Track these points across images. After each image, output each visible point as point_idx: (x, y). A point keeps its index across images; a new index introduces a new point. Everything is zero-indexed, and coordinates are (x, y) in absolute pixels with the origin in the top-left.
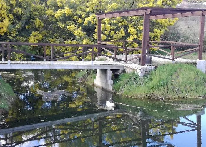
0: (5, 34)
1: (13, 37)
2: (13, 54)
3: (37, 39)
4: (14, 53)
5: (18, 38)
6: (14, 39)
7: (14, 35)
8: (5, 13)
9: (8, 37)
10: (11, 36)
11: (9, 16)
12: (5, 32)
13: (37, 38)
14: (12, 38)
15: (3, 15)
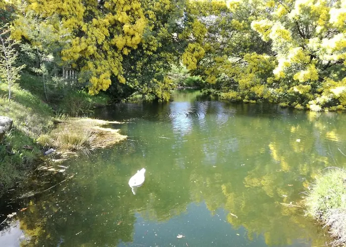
0: (140, 46)
1: (153, 52)
2: (154, 82)
3: (195, 57)
4: (155, 80)
5: (162, 54)
6: (156, 56)
7: (155, 49)
8: (139, 9)
9: (145, 51)
10: (150, 50)
11: (148, 15)
12: (138, 43)
13: (196, 53)
14: (151, 53)
15: (136, 13)
